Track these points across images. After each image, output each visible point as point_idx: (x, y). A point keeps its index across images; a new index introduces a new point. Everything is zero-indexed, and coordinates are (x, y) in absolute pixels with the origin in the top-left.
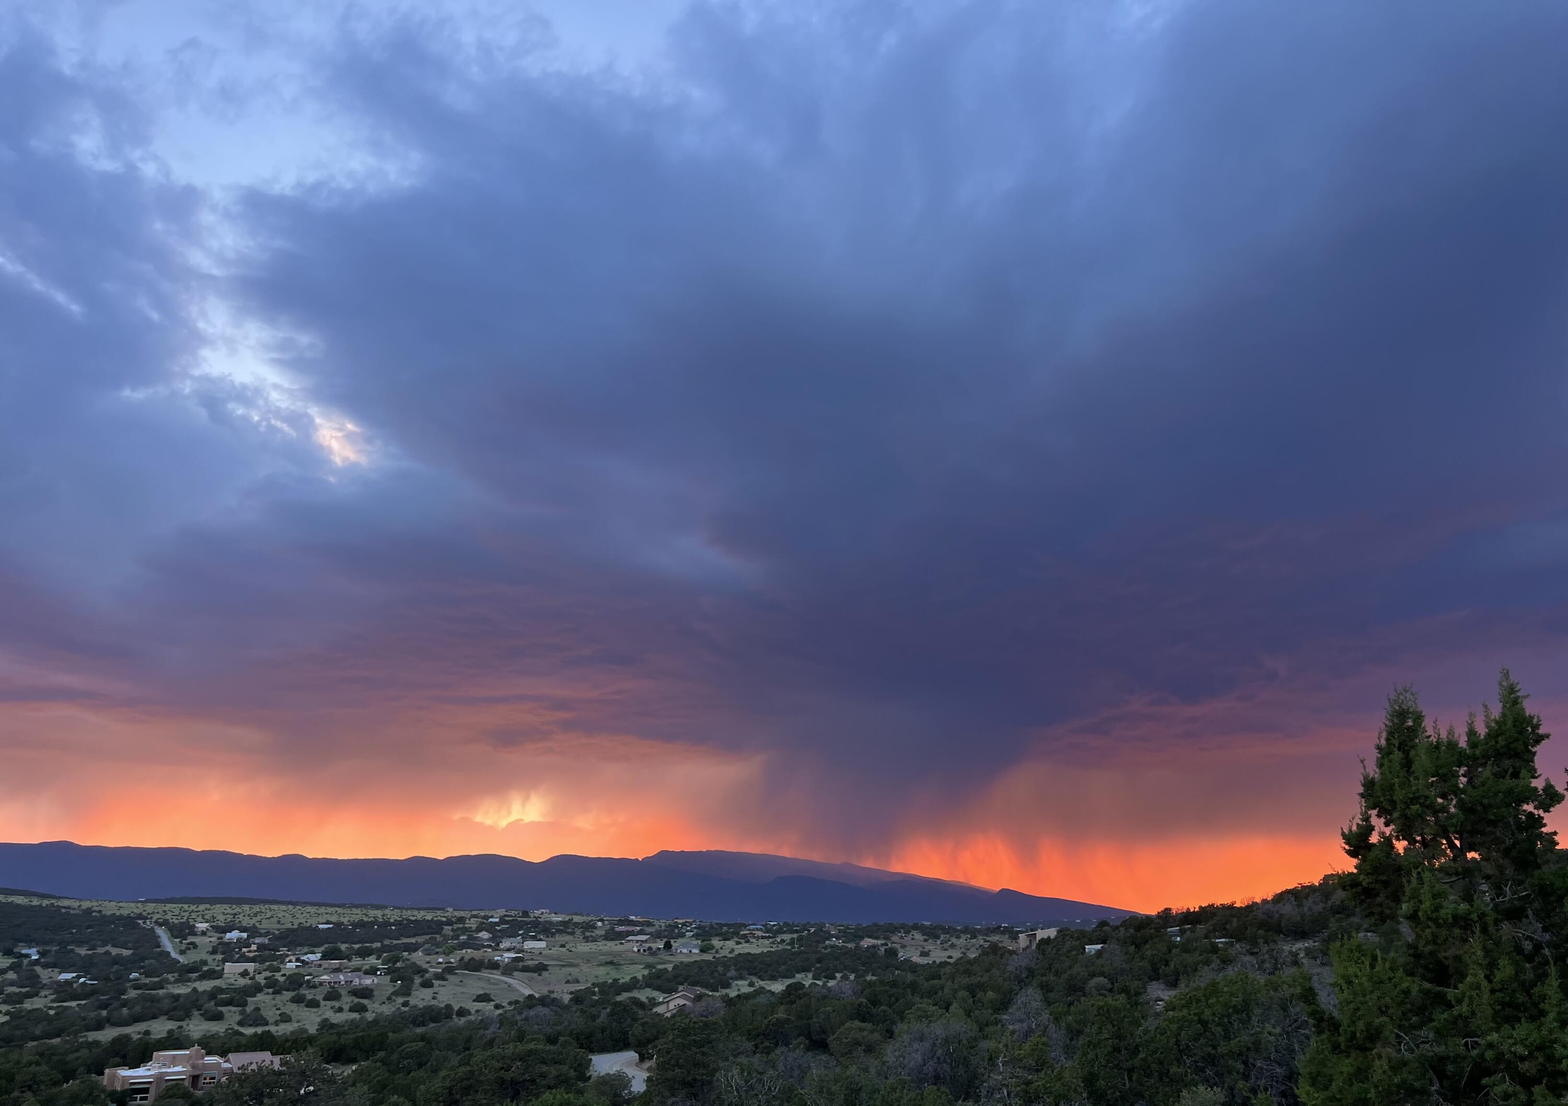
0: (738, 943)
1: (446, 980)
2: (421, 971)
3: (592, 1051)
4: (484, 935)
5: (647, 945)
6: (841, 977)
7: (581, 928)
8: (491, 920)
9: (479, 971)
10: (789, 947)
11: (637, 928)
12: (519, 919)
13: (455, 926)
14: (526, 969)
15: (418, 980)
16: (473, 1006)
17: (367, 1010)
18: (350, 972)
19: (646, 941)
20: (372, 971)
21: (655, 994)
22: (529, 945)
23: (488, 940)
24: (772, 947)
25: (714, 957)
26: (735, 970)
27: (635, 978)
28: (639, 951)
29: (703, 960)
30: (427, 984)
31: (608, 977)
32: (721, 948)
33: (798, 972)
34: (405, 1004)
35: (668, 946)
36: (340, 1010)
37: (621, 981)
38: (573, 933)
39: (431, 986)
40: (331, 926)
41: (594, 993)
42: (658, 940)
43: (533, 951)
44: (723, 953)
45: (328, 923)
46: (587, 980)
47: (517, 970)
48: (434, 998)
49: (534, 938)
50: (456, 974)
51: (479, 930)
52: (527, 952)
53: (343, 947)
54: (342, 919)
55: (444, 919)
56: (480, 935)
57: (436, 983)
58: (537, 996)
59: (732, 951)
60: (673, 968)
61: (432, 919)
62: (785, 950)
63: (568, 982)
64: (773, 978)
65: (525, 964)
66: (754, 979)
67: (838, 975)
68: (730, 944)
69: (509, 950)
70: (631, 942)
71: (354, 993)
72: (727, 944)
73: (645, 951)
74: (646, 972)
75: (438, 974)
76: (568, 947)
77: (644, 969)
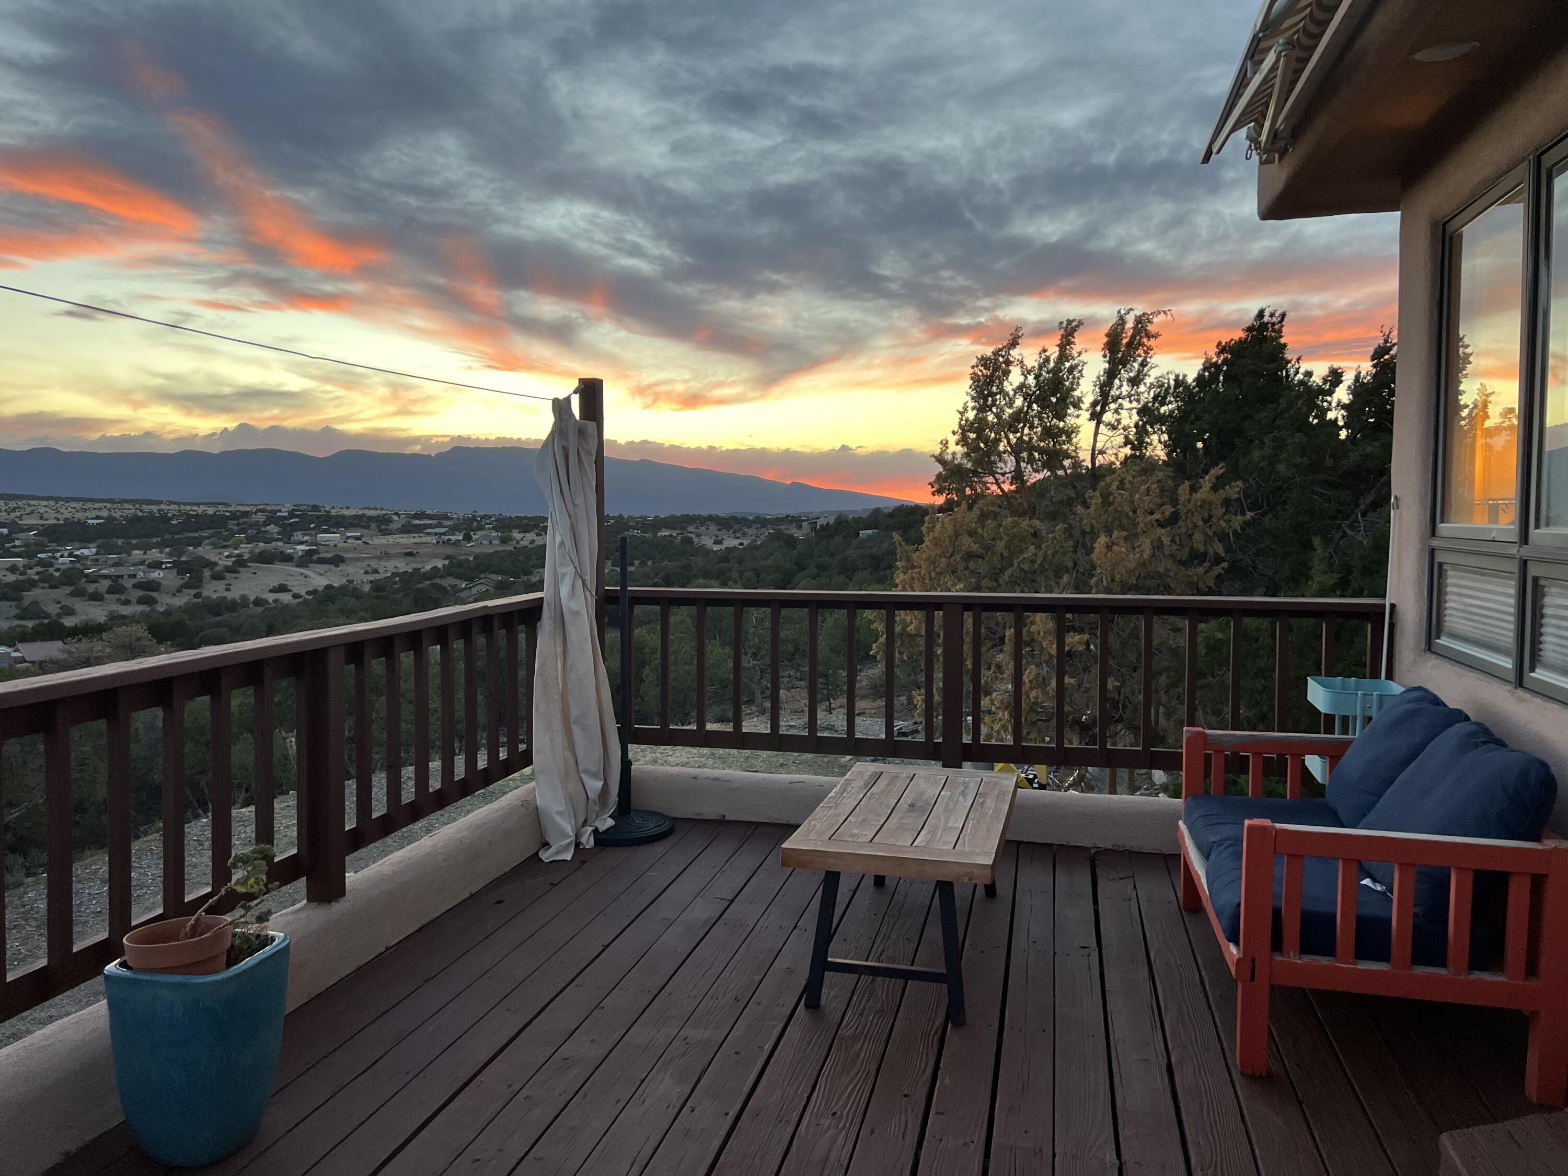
0: (538, 535)
1: (238, 572)
2: (211, 565)
4: (273, 529)
5: (446, 538)
6: (639, 564)
7: (377, 521)
8: (278, 514)
9: (272, 563)
11: (434, 521)
12: (309, 513)
13: (241, 521)
14: (322, 561)
15: (207, 573)
16: (271, 597)
17: (157, 602)
18: (132, 566)
19: (444, 534)
20: (157, 565)
21: (457, 582)
22: (322, 537)
23: (278, 533)
25: (515, 548)
26: (537, 559)
27: (436, 567)
28: (438, 542)
29: (504, 551)
30: (217, 577)
31: (408, 567)
32: (522, 539)
34: (197, 596)
35: (467, 538)
36: (127, 602)
37: (422, 570)
38: (367, 527)
39: (223, 578)
40: (101, 521)
41: (395, 583)
42: (457, 533)
43: (327, 543)
44: (524, 543)
45: (98, 518)
46: (386, 571)
47: (311, 563)
48: (228, 590)
49: (325, 531)
50: (249, 567)
51: (266, 524)
52: (320, 545)
53: (120, 542)
54: (113, 514)
55: (227, 514)
56: (268, 528)
57: (228, 575)
58: (335, 585)
59: (532, 542)
60: (474, 558)
61: (215, 513)
63: (366, 573)
65: (321, 556)
67: (637, 562)
68: (531, 536)
69: (302, 543)
70: (429, 534)
71: (140, 586)
72: (527, 535)
73: (444, 542)
74: (447, 562)
75: (228, 566)
76: (364, 539)
77: (444, 559)
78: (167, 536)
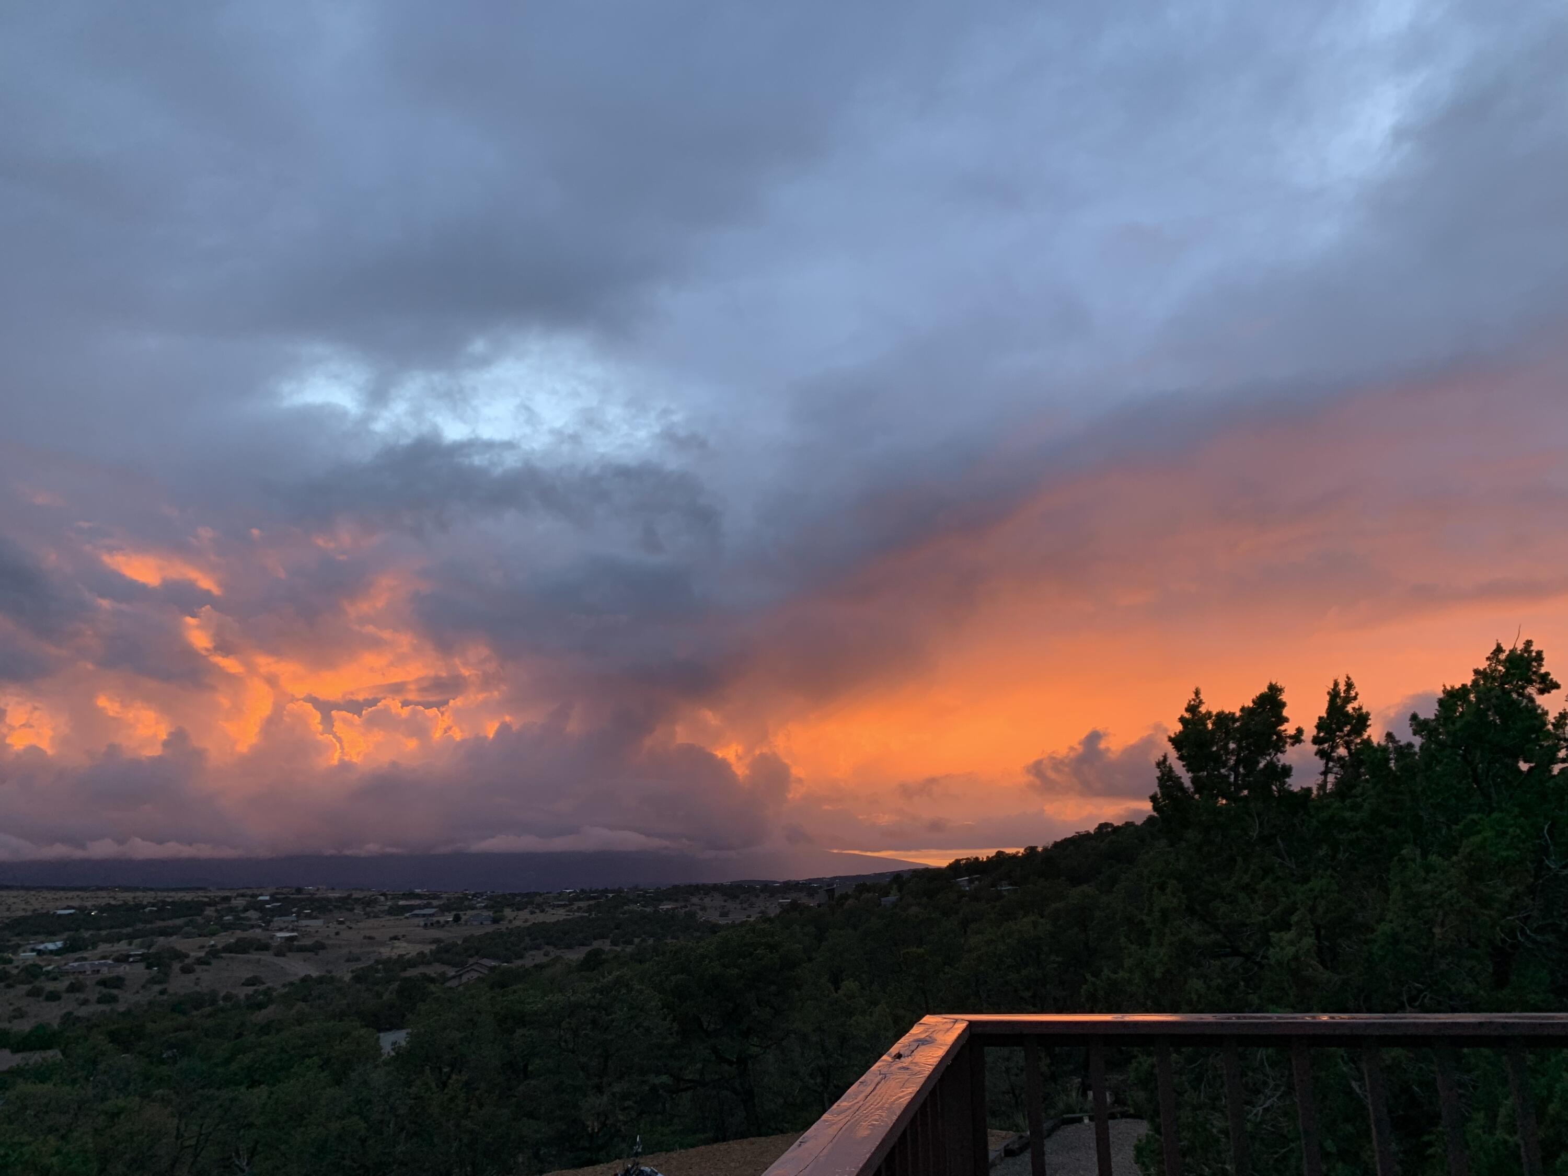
0: (532, 913)
1: (210, 964)
2: (180, 956)
4: (252, 914)
5: (434, 919)
6: (639, 942)
7: (363, 903)
8: (261, 898)
9: (248, 953)
10: (587, 914)
11: (423, 901)
12: (292, 896)
13: (219, 906)
14: (301, 949)
15: (176, 966)
16: (242, 991)
17: (118, 1001)
18: (97, 960)
19: (432, 915)
20: (123, 959)
21: (445, 968)
22: (304, 922)
23: (258, 919)
24: (569, 915)
25: (507, 928)
26: (530, 940)
27: (422, 953)
28: (426, 925)
29: (495, 932)
30: (186, 970)
31: (393, 953)
32: (515, 918)
33: (595, 939)
34: (163, 992)
35: (457, 919)
36: (85, 1002)
37: (407, 957)
38: (352, 910)
39: (193, 971)
40: (72, 911)
41: (377, 971)
42: (446, 913)
43: (308, 929)
44: (517, 923)
45: (69, 908)
46: (370, 958)
47: (291, 951)
48: (197, 984)
49: (309, 917)
51: (246, 910)
52: (302, 930)
53: (87, 935)
54: (85, 903)
55: (206, 900)
56: (248, 914)
57: (198, 967)
58: (314, 975)
59: (526, 921)
60: (463, 941)
61: (193, 899)
62: (582, 917)
63: (348, 960)
64: (569, 947)
65: (301, 943)
66: (550, 948)
68: (525, 914)
69: (282, 929)
70: (417, 916)
71: (103, 983)
72: (520, 913)
73: (432, 924)
74: (434, 947)
75: (200, 958)
76: (348, 923)
77: (430, 943)
78: (139, 926)
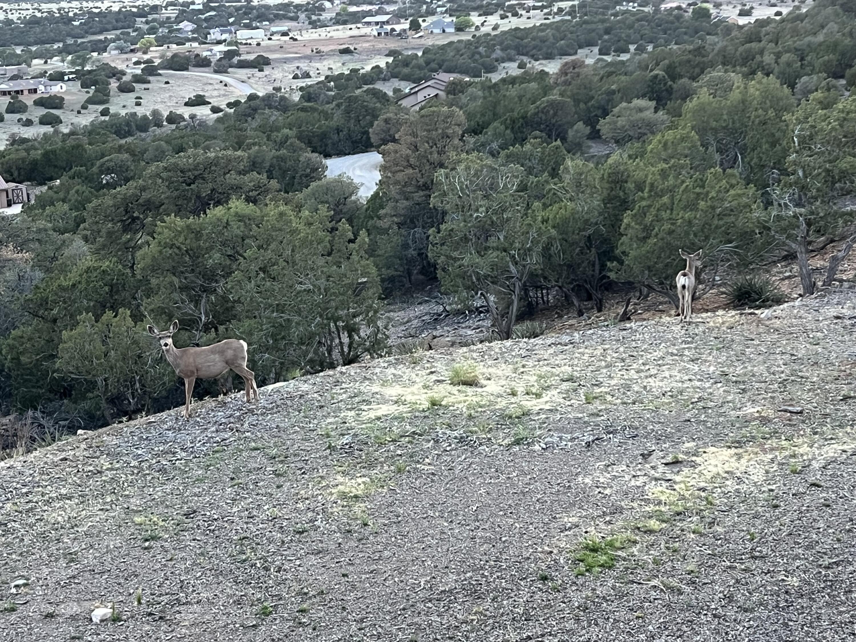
0: (503, 17)
1: (149, 82)
2: (117, 74)
3: (328, 156)
4: (187, 26)
5: (388, 28)
6: (635, 50)
7: (306, 10)
8: (192, 7)
9: (187, 69)
10: (569, 18)
11: (374, 6)
13: (150, 17)
14: (243, 65)
15: (114, 84)
16: (186, 112)
17: (61, 122)
18: (32, 78)
19: (387, 22)
20: (58, 77)
21: (402, 84)
22: (243, 34)
23: (193, 32)
24: (548, 19)
25: (474, 36)
26: (502, 50)
27: (377, 67)
28: (379, 34)
29: (459, 41)
30: (126, 89)
31: (345, 68)
32: (482, 25)
33: (581, 47)
34: (105, 112)
35: (415, 26)
36: (28, 123)
37: (362, 71)
38: (295, 19)
39: (132, 90)
41: (330, 89)
42: (402, 21)
43: (249, 41)
44: (484, 30)
46: (319, 74)
47: (231, 67)
48: (138, 104)
49: (248, 27)
50: (160, 75)
51: (179, 20)
52: (241, 43)
53: (18, 50)
54: (10, 17)
55: (135, 10)
56: (181, 25)
57: (137, 86)
58: (260, 94)
59: (495, 28)
60: (424, 53)
61: (120, 10)
62: (562, 21)
63: (295, 77)
64: (549, 57)
65: (242, 58)
66: (525, 59)
67: (632, 48)
68: (493, 19)
69: (219, 42)
70: (369, 23)
71: (40, 103)
72: (490, 18)
73: (386, 34)
74: (390, 60)
75: (137, 75)
76: (291, 35)
77: (387, 55)
78: (70, 41)
